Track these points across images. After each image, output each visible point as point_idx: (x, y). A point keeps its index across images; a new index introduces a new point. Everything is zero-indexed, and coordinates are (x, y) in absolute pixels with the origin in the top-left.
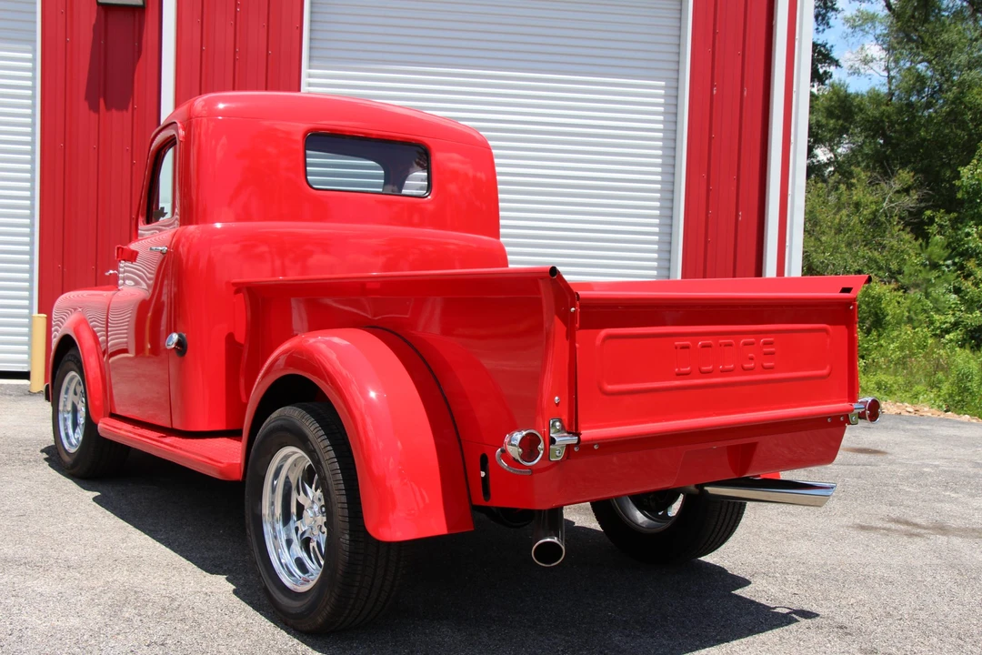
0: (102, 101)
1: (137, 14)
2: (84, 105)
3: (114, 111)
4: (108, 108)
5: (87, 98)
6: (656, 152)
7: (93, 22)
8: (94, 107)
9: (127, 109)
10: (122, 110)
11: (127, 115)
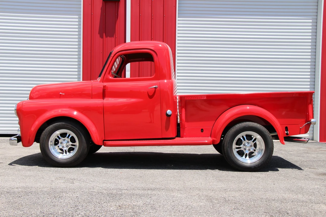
0: (104, 34)
1: (116, 4)
2: (98, 36)
3: (108, 37)
4: (106, 37)
5: (99, 33)
6: (308, 47)
7: (101, 6)
8: (102, 37)
9: (113, 37)
10: (111, 37)
11: (113, 39)
